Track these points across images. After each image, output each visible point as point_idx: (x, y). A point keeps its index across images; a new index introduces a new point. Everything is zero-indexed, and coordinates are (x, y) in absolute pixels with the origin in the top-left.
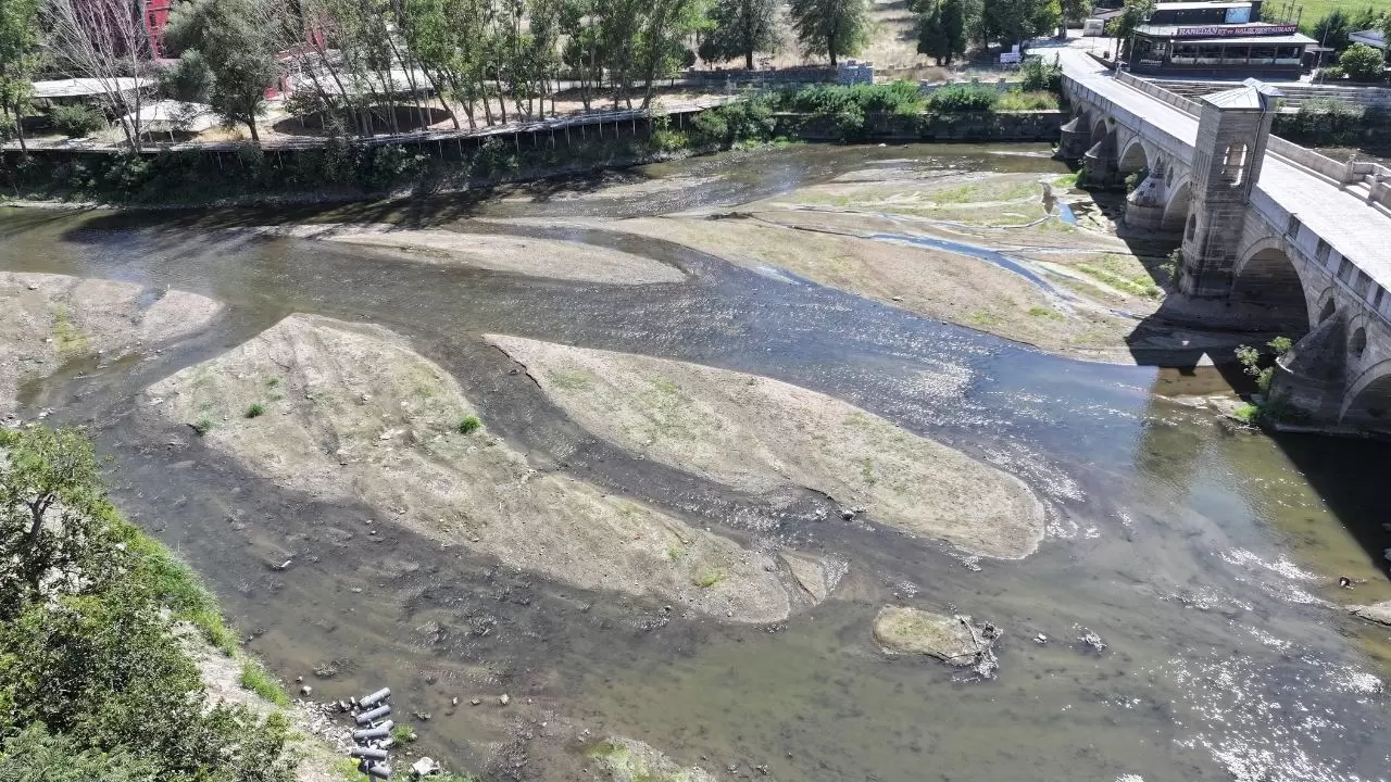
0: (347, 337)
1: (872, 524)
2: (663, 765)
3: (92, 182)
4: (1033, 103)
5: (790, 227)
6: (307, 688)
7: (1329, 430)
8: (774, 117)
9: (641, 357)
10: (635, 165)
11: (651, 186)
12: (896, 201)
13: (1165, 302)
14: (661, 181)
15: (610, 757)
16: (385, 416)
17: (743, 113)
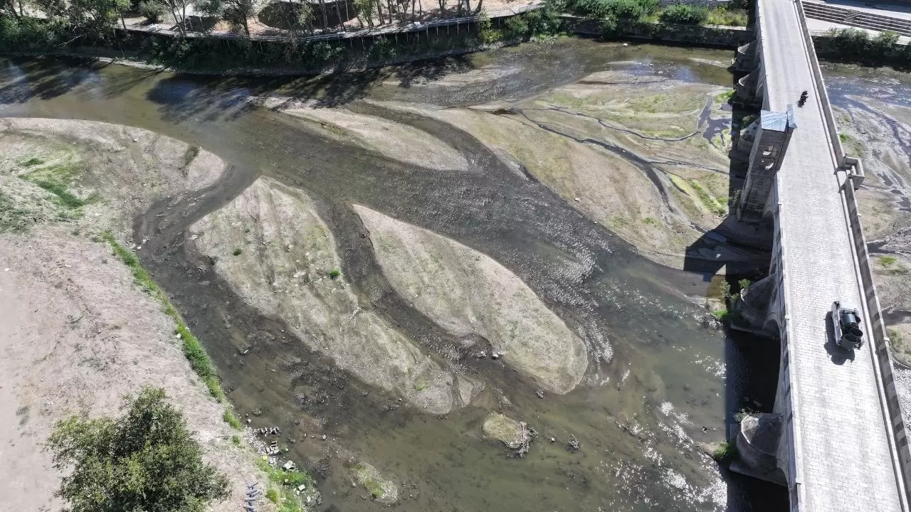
0: (286, 200)
1: (504, 363)
2: (378, 478)
3: (161, 53)
4: (730, 21)
5: (540, 126)
6: (249, 421)
7: (757, 332)
8: (560, 18)
9: (428, 232)
10: (467, 53)
11: (472, 76)
12: (611, 107)
13: (724, 221)
14: (478, 71)
15: (359, 472)
16: (297, 261)
17: (540, 17)
